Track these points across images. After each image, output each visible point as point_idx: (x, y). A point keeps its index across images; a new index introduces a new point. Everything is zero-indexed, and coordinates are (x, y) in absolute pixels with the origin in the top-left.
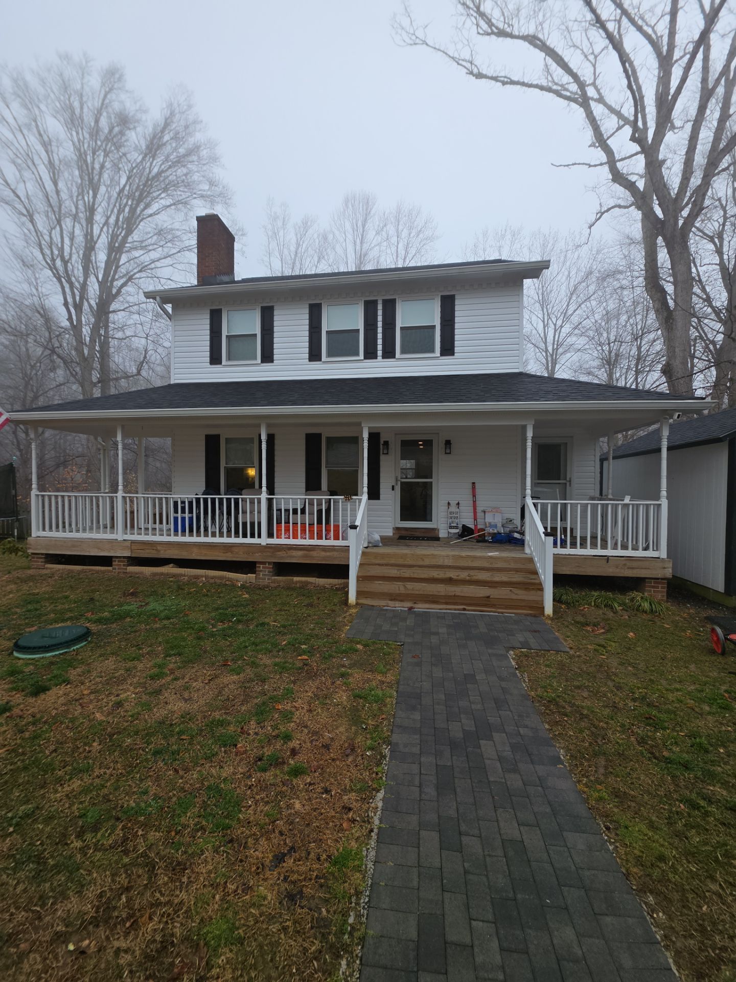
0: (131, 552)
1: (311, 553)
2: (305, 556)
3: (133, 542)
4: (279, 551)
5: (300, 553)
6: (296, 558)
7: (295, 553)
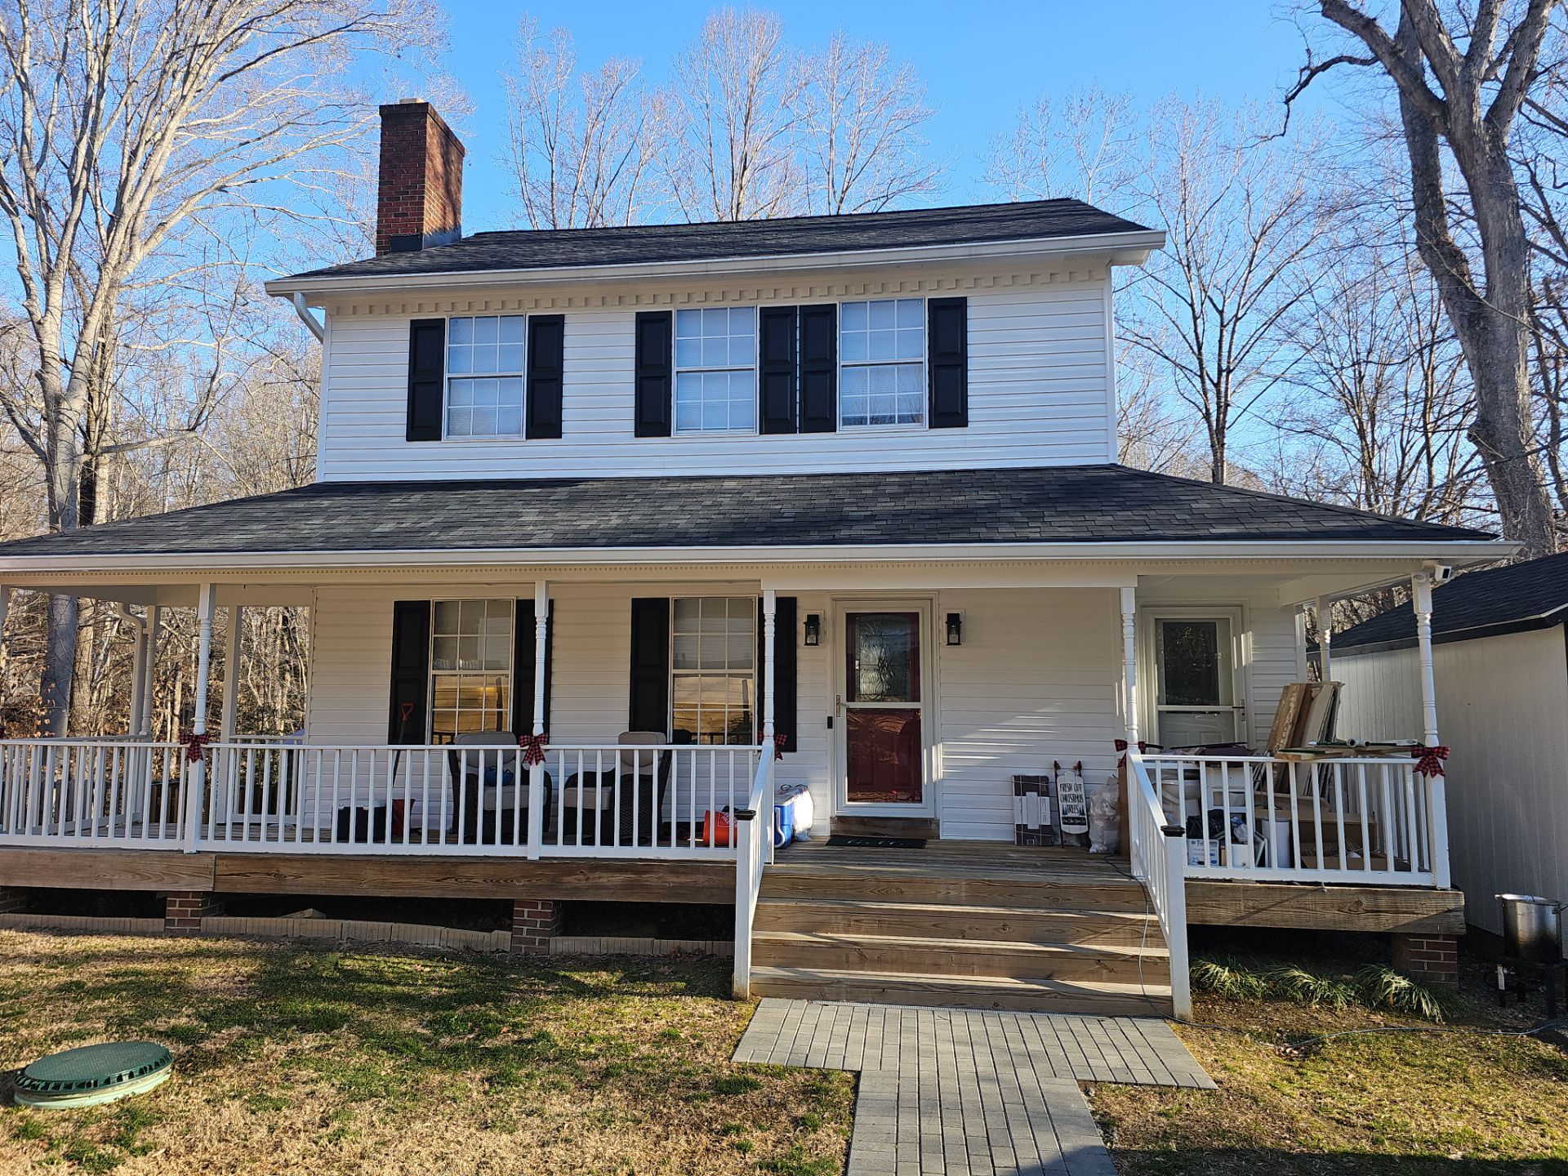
0: (215, 880)
1: (644, 877)
3: (221, 856)
4: (570, 874)
7: (605, 879)
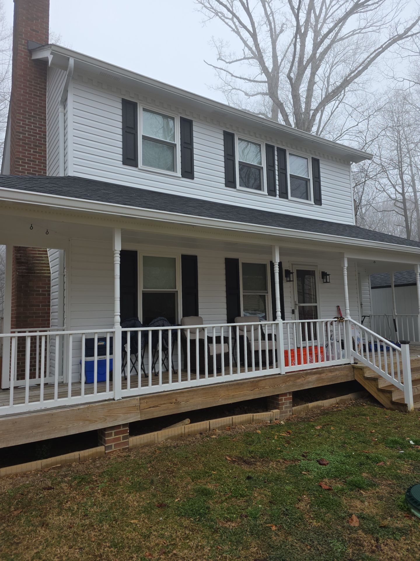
0: (141, 413)
1: (322, 375)
2: (318, 380)
3: (143, 398)
4: (299, 378)
5: (314, 377)
6: (312, 383)
7: (311, 378)
